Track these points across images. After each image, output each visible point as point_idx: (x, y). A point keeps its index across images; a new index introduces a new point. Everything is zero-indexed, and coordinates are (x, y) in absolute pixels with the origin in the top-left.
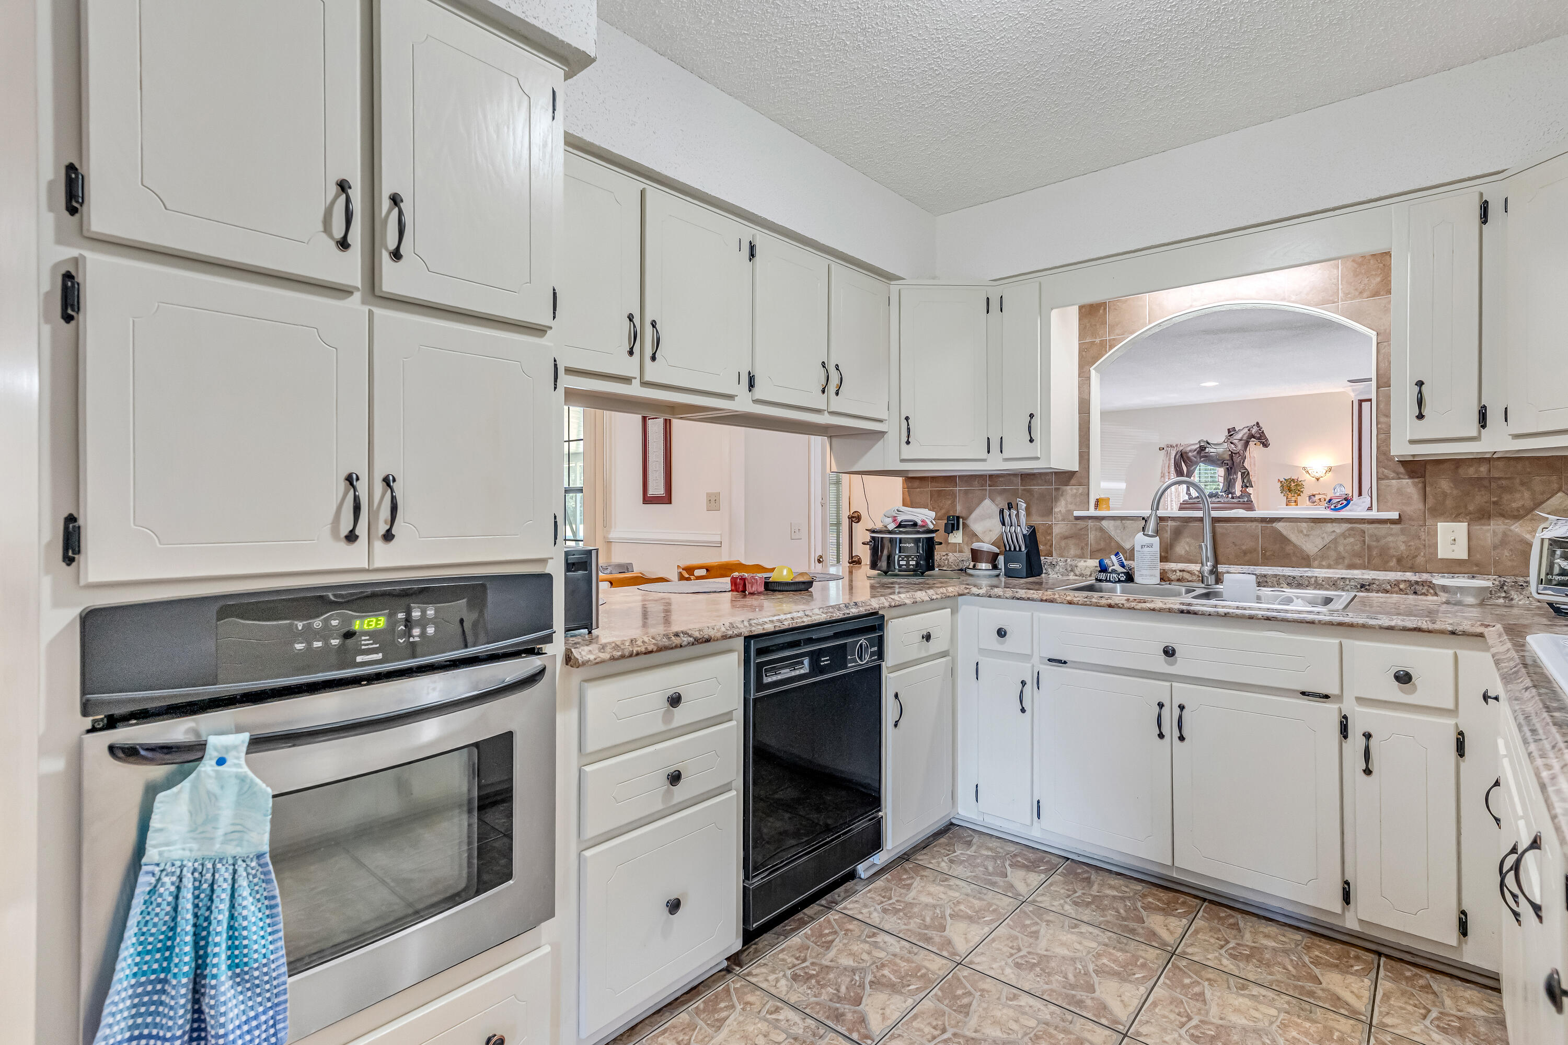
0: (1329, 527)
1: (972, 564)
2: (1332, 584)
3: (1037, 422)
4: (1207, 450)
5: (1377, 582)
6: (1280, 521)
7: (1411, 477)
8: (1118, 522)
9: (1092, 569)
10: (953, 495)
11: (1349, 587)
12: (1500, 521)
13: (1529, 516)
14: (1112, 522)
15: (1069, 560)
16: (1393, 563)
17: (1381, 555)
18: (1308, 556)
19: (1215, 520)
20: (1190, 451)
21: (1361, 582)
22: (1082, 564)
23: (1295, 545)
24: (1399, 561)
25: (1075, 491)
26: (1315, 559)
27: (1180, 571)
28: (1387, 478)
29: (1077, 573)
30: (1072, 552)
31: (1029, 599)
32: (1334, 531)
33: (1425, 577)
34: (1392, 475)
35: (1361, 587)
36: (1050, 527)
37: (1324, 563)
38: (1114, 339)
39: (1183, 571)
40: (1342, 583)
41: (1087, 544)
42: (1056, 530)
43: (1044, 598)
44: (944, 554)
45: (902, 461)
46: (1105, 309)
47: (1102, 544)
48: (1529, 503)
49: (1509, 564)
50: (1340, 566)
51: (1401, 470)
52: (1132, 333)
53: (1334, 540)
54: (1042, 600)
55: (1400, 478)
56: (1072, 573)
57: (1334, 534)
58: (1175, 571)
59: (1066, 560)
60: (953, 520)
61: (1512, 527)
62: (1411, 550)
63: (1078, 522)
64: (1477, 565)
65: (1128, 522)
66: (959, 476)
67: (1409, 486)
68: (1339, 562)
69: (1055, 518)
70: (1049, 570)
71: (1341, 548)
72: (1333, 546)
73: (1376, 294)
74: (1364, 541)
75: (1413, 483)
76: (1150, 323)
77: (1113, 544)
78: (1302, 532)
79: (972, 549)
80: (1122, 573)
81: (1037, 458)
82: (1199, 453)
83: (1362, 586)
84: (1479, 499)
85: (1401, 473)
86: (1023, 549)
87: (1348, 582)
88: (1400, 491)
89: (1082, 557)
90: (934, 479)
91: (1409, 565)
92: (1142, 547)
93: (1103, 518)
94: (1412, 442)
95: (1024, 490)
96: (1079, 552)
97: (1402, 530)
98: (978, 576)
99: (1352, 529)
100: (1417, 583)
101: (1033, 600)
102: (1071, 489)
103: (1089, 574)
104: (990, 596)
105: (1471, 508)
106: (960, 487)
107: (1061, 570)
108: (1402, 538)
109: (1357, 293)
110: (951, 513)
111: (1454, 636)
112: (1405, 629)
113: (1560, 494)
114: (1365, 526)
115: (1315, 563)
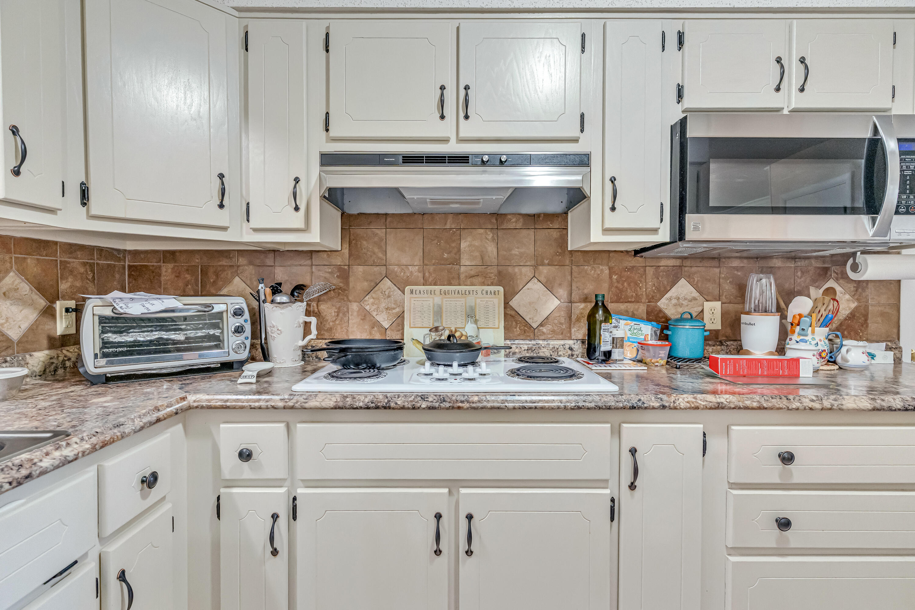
111: (177, 416)
112: (152, 424)
113: (12, 274)
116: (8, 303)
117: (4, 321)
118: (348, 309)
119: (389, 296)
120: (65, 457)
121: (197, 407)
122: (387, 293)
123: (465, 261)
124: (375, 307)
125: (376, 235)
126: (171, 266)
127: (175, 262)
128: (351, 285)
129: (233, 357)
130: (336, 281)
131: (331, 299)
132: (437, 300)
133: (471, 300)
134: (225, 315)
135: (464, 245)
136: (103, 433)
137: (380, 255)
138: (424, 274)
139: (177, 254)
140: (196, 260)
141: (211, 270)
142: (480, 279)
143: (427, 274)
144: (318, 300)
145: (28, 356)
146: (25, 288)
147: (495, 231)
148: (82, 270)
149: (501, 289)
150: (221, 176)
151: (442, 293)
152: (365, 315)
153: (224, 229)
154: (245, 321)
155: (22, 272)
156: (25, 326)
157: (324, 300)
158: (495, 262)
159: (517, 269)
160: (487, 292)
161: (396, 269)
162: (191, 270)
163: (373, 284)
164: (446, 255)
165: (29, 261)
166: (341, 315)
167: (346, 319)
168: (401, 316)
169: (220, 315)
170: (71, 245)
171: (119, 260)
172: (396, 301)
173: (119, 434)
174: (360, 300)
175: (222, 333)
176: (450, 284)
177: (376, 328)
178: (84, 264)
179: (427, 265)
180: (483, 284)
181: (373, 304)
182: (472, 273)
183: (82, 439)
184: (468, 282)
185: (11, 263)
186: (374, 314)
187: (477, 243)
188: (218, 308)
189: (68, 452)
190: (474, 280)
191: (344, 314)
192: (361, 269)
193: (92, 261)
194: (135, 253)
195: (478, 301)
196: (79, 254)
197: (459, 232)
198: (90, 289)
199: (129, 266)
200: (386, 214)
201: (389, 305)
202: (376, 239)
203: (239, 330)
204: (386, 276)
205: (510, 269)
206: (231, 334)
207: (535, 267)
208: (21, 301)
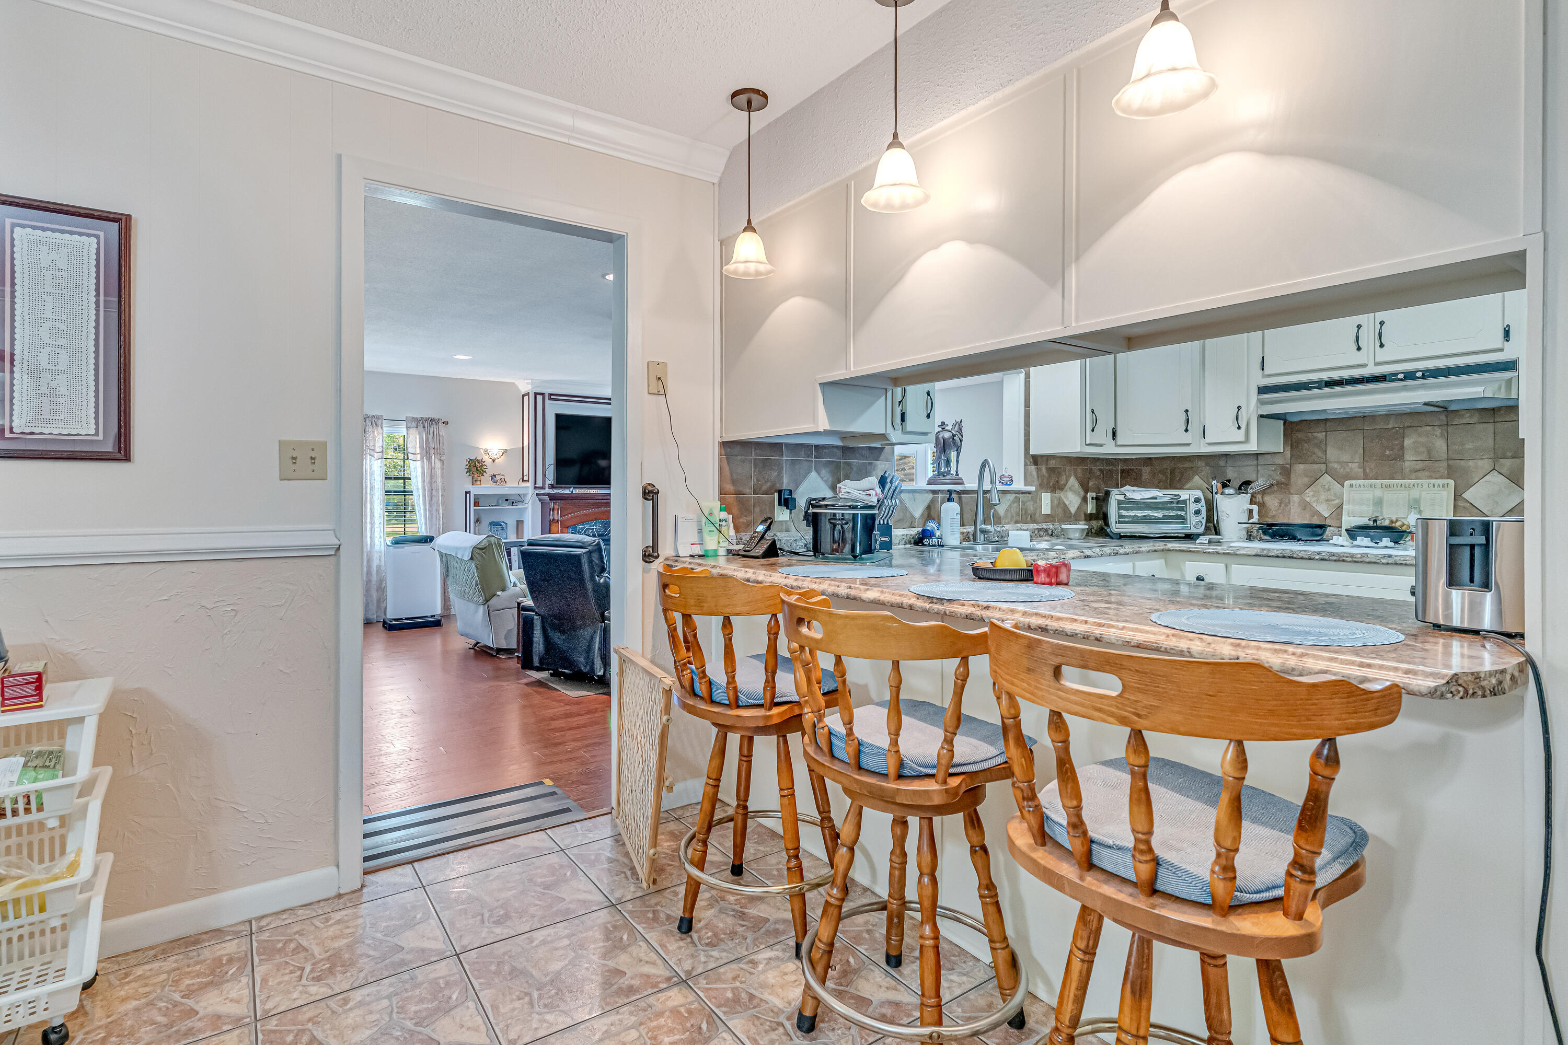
0: (1008, 496)
7: (1034, 466)
8: (911, 495)
10: (780, 465)
12: (1058, 491)
13: (1065, 489)
14: (907, 495)
16: (1029, 519)
17: (1025, 514)
18: (1000, 517)
24: (1031, 517)
26: (1003, 519)
28: (1027, 465)
32: (1010, 499)
33: (1041, 525)
34: (1029, 464)
48: (1065, 482)
49: (1061, 515)
50: (1012, 522)
51: (1032, 460)
53: (1010, 506)
55: (1031, 466)
61: (1061, 495)
62: (1035, 510)
64: (1053, 516)
65: (917, 495)
67: (1033, 470)
68: (1011, 520)
72: (1009, 509)
74: (1019, 505)
84: (1053, 480)
85: (1031, 463)
88: (1031, 474)
91: (1036, 519)
92: (957, 514)
94: (1088, 445)
95: (845, 463)
97: (1032, 498)
99: (1015, 497)
105: (1051, 485)
106: (786, 456)
108: (1032, 502)
113: (1073, 477)
114: (1020, 496)
115: (1003, 522)
116: (1072, 493)
117: (1069, 503)
118: (1289, 500)
119: (1329, 490)
122: (1326, 487)
123: (1409, 456)
124: (1315, 499)
125: (1316, 438)
127: (1152, 466)
128: (1293, 480)
129: (1193, 530)
130: (1278, 477)
131: (1274, 492)
132: (1378, 493)
133: (1415, 493)
134: (1188, 502)
135: (1408, 442)
137: (1320, 455)
138: (1364, 470)
139: (1154, 460)
140: (1166, 465)
141: (1177, 472)
142: (1427, 473)
143: (1368, 470)
144: (1263, 492)
146: (1078, 485)
147: (1445, 427)
148: (1098, 473)
149: (1452, 482)
150: (1187, 411)
151: (1384, 486)
152: (1305, 506)
153: (1188, 445)
154: (1202, 506)
155: (1077, 476)
156: (1076, 506)
157: (1268, 493)
158: (1444, 456)
159: (1471, 463)
160: (1434, 486)
161: (1336, 466)
162: (1163, 472)
163: (1313, 479)
164: (1388, 452)
165: (1078, 470)
166: (1283, 505)
167: (1287, 509)
168: (1340, 507)
169: (1184, 502)
171: (1115, 466)
172: (1335, 494)
174: (1300, 493)
175: (1186, 513)
176: (1393, 478)
177: (1315, 517)
179: (1367, 462)
180: (1431, 478)
181: (1313, 496)
182: (1418, 467)
184: (1413, 476)
185: (1072, 471)
186: (1314, 505)
187: (1422, 439)
188: (1183, 497)
190: (1419, 474)
191: (1286, 505)
192: (1302, 466)
194: (1125, 460)
195: (1424, 494)
196: (1098, 464)
197: (1402, 431)
198: (1102, 485)
199: (1122, 470)
200: (1326, 420)
201: (1329, 497)
202: (1316, 441)
203: (1198, 512)
204: (1326, 472)
205: (1462, 463)
206: (1192, 515)
207: (1495, 459)
208: (1075, 492)
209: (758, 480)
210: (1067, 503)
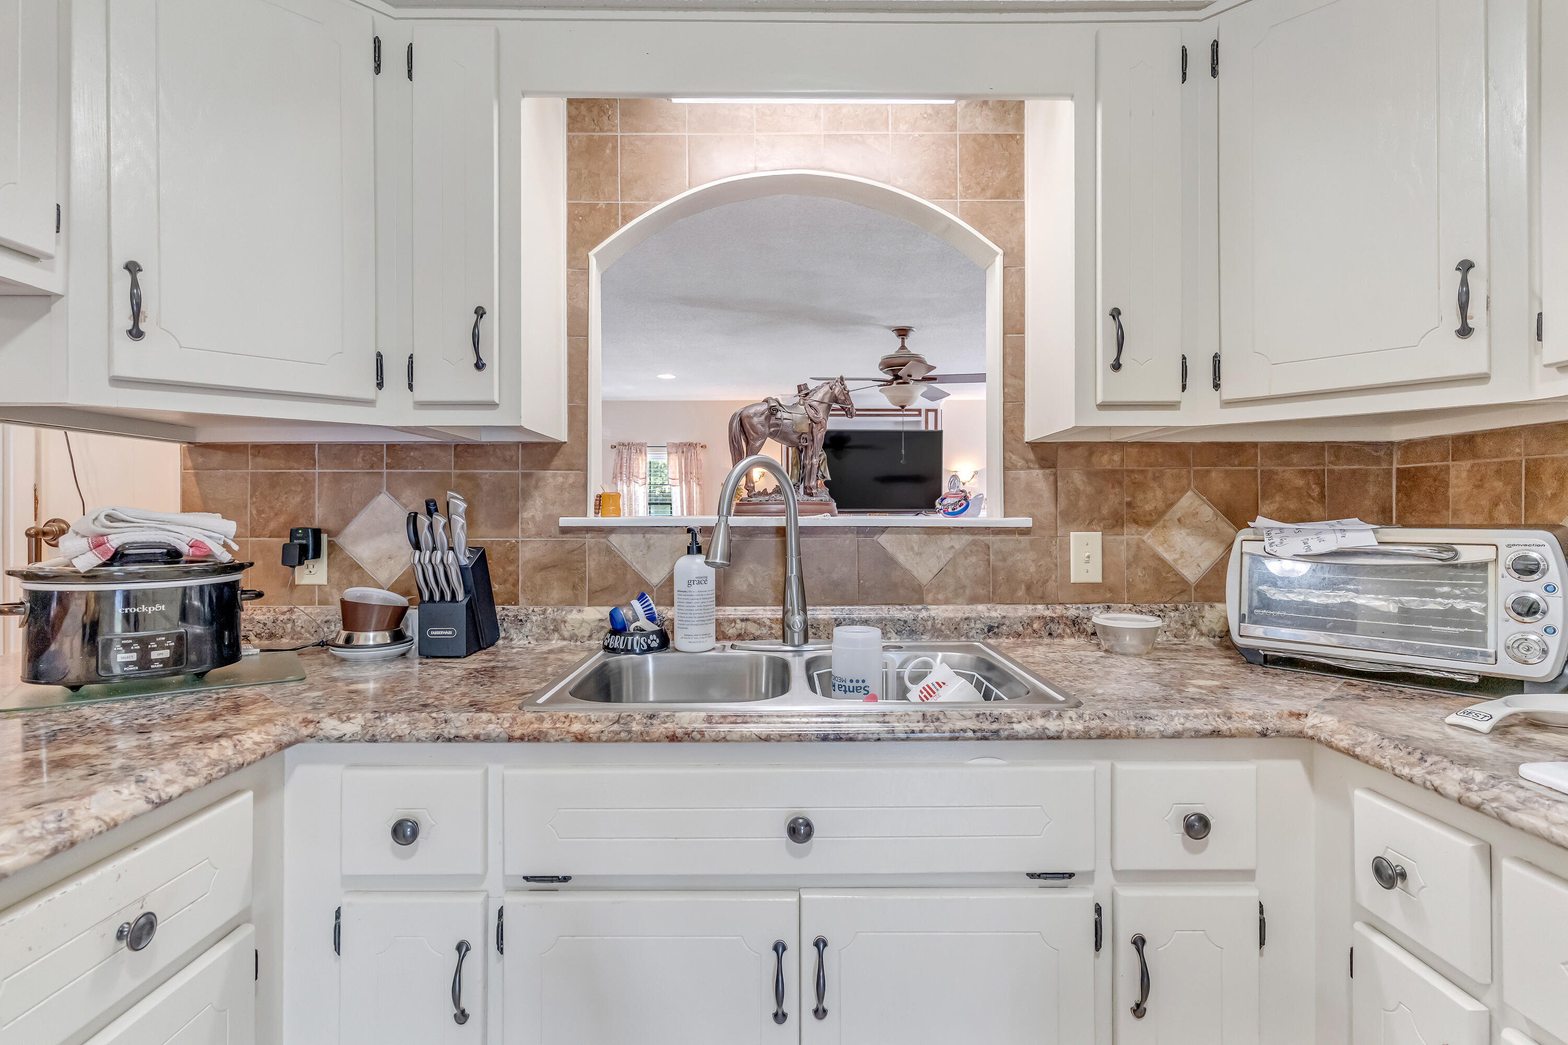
0: (947, 540)
1: (344, 634)
2: (953, 628)
3: (491, 327)
4: (779, 415)
5: (1007, 622)
6: (883, 532)
7: (1042, 467)
8: (639, 538)
9: (593, 625)
10: (307, 485)
11: (974, 631)
12: (1134, 528)
13: (1161, 522)
14: (628, 537)
15: (550, 610)
16: (1021, 593)
17: (1008, 581)
18: (920, 586)
19: (804, 531)
20: (755, 414)
21: (988, 622)
22: (574, 616)
23: (906, 572)
24: (1029, 588)
25: (561, 479)
26: (929, 591)
27: (742, 620)
28: (1015, 467)
29: (566, 634)
30: (556, 595)
31: (477, 738)
32: (952, 547)
33: (1059, 609)
34: (1021, 463)
35: (989, 631)
36: (514, 548)
37: (940, 597)
38: (631, 206)
39: (747, 620)
40: (965, 626)
41: (582, 579)
42: (526, 554)
43: (517, 734)
44: (285, 608)
45: (118, 381)
46: (614, 148)
47: (611, 579)
48: (1161, 505)
49: (1142, 587)
50: (960, 600)
51: (1031, 456)
52: (662, 200)
53: (953, 561)
54: (510, 739)
55: (1029, 468)
56: (556, 635)
57: (953, 551)
58: (734, 621)
59: (544, 612)
60: (305, 537)
61: (1145, 538)
62: (1041, 572)
63: (567, 538)
64: (1111, 590)
65: (655, 536)
66: (321, 445)
67: (1038, 478)
68: (957, 594)
69: (523, 530)
70: (512, 631)
71: (961, 572)
72: (950, 568)
73: (1000, 195)
74: (988, 560)
75: (1044, 475)
76: (690, 187)
77: (629, 576)
78: (912, 549)
79: (343, 602)
80: (653, 633)
81: (492, 405)
82: (768, 418)
83: (990, 629)
84: (1113, 499)
85: (1031, 461)
86: (460, 596)
87: (972, 625)
88: (1029, 488)
89: (574, 602)
90: (260, 449)
91: (1040, 594)
92: (690, 583)
93: (612, 530)
94: (1103, 406)
95: (461, 476)
96: (569, 593)
97: (1032, 543)
98: (357, 662)
99: (974, 543)
100: (1052, 619)
101: (488, 739)
102: (554, 476)
103: (587, 634)
104: (373, 740)
105: (1105, 511)
106: (321, 467)
107: (535, 629)
108: (1032, 555)
109: (979, 190)
110: (303, 523)
111: (1264, 739)
112: (1198, 734)
113: (1189, 493)
114: (990, 539)
115: (929, 597)
116: (1184, 532)
117: (1177, 556)
120: (1045, 729)
121: (1312, 738)
126: (1466, 464)
127: (1475, 456)
134: (1491, 567)
136: (1113, 720)
139: (1479, 440)
140: (1517, 452)
145: (1207, 607)
146: (1207, 512)
148: (1300, 482)
150: (1466, 266)
154: (1549, 588)
155: (1203, 491)
156: (1206, 564)
162: (1504, 471)
165: (1213, 474)
169: (1479, 569)
170: (1281, 446)
171: (1377, 460)
173: (1132, 728)
175: (1485, 609)
178: (1304, 473)
183: (1081, 717)
185: (1188, 478)
189: (1053, 726)
193: (1318, 468)
194: (1409, 446)
196: (1295, 458)
198: (1315, 513)
199: (1399, 470)
203: (1527, 608)
206: (1502, 614)
208: (1202, 530)
209: (260, 512)
210: (1169, 557)
